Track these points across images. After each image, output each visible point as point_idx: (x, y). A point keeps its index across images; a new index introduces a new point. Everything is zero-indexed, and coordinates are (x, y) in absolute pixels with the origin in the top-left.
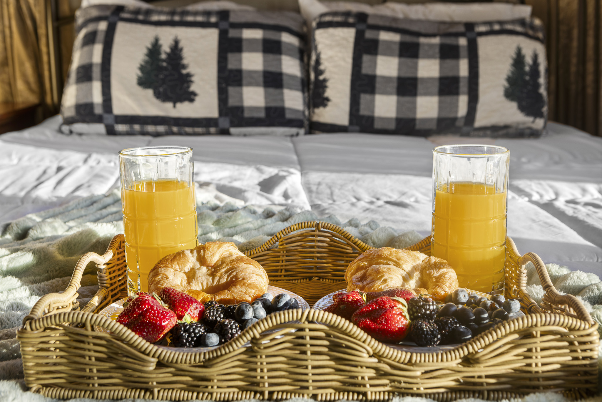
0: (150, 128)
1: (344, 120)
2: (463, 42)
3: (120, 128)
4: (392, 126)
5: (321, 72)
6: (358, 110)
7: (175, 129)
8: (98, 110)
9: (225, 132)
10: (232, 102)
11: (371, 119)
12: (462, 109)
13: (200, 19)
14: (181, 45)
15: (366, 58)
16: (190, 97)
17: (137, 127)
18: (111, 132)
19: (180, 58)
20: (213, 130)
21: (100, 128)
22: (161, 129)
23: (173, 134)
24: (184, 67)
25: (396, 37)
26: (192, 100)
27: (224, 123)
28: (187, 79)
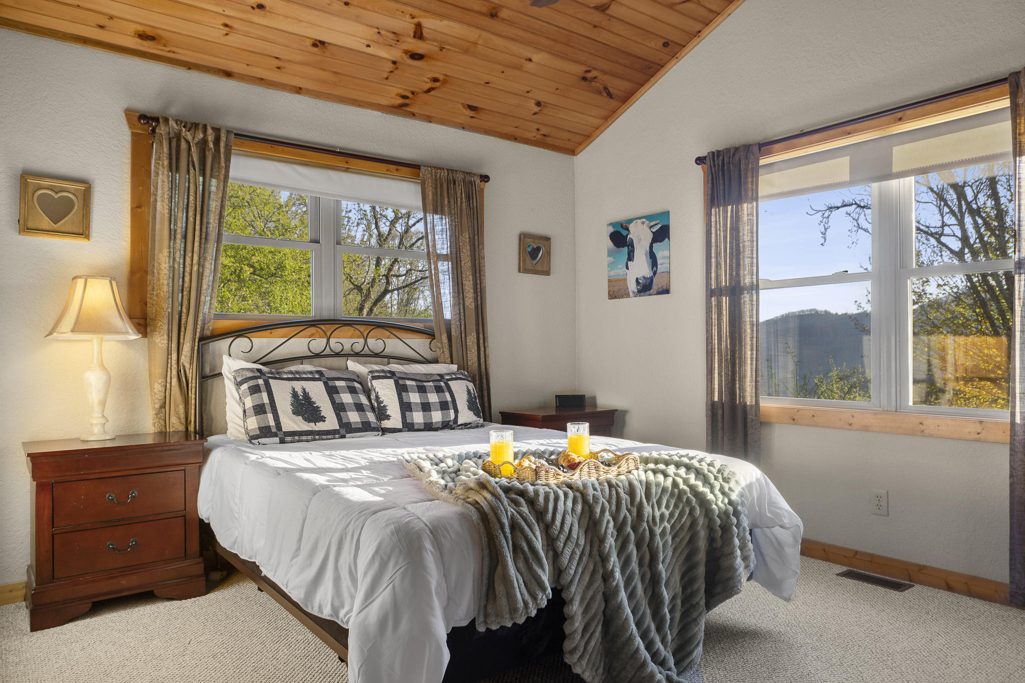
0: (304, 438)
1: (399, 425)
2: (442, 384)
3: (289, 439)
4: (423, 427)
5: (382, 402)
6: (406, 420)
7: (317, 437)
8: (274, 430)
9: (343, 437)
10: (344, 421)
11: (412, 424)
12: (452, 416)
13: (310, 376)
14: (307, 390)
15: (404, 394)
16: (323, 419)
17: (297, 438)
18: (282, 441)
19: (310, 398)
20: (337, 436)
21: (277, 440)
22: (310, 437)
23: (315, 440)
24: (314, 403)
25: (414, 383)
26: (324, 421)
27: (343, 432)
28: (317, 410)
